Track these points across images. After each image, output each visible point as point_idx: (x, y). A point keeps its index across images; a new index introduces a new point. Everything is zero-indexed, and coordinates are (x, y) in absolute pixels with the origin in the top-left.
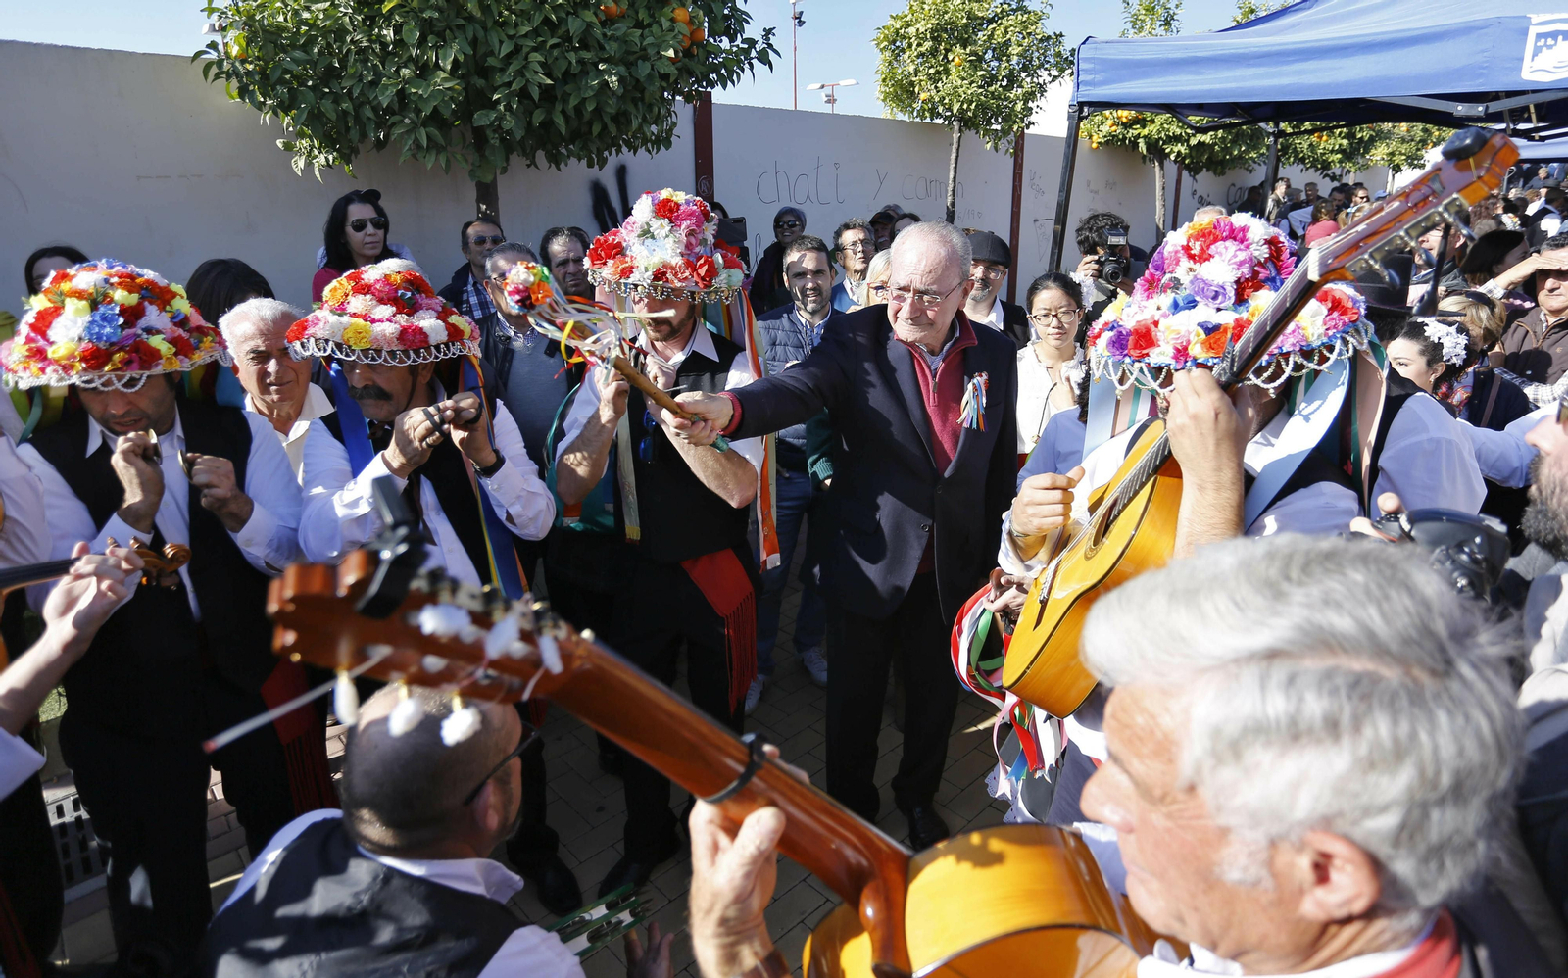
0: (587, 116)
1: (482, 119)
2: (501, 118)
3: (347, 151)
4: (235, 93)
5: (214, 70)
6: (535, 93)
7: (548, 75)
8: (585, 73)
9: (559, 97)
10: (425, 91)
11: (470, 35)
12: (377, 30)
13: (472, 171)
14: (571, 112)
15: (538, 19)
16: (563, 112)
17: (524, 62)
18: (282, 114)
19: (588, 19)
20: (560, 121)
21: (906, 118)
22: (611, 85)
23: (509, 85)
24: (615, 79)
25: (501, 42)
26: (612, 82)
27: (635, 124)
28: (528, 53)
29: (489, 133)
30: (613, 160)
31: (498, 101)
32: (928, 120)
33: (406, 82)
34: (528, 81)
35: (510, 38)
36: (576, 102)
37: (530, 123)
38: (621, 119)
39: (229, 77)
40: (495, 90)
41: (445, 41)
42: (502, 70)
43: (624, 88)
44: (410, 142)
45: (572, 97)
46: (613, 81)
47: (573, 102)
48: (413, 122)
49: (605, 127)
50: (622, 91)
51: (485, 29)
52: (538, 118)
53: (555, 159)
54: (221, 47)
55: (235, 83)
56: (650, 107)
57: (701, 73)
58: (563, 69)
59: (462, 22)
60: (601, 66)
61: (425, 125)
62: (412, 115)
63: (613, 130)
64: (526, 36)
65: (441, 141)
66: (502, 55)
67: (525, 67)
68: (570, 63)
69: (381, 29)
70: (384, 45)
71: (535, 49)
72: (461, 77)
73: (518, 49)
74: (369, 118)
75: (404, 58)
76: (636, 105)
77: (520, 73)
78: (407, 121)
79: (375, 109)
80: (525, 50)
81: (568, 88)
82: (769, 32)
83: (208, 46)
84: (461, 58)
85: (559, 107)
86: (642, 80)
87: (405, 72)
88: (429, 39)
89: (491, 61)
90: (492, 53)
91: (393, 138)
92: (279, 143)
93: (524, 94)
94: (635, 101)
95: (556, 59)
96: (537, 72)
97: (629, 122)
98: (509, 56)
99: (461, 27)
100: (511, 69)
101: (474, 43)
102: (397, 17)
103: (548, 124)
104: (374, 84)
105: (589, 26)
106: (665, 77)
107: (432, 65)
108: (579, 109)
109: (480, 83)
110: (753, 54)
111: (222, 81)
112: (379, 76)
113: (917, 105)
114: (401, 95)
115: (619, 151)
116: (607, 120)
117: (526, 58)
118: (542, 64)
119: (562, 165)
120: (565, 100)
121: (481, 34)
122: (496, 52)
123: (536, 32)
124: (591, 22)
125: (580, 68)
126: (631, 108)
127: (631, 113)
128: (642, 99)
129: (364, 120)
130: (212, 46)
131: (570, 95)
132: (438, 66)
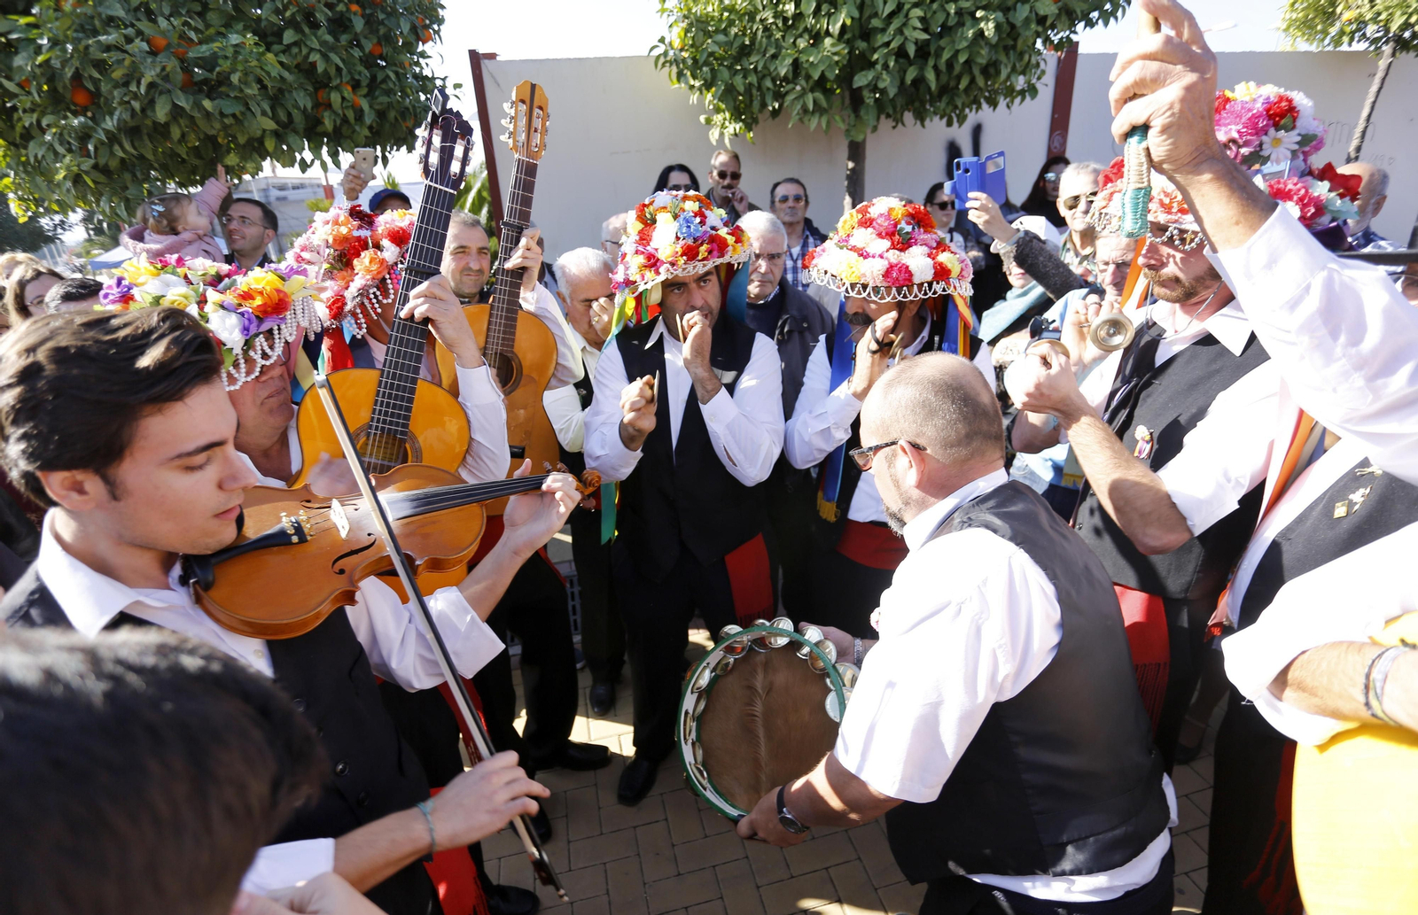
0: (957, 69)
1: (861, 80)
2: (877, 78)
3: (749, 121)
4: (675, 79)
5: (662, 60)
6: (911, 50)
7: (925, 30)
8: (961, 24)
9: (932, 52)
10: (816, 57)
12: (781, 6)
13: (847, 130)
14: (943, 67)
16: (935, 68)
17: (905, 20)
18: (705, 92)
20: (930, 76)
21: (1313, 48)
22: (986, 33)
23: (887, 44)
24: (991, 25)
27: (1004, 73)
28: (909, 10)
29: (866, 93)
30: (972, 117)
31: (876, 62)
32: (1345, 48)
33: (800, 52)
34: (906, 38)
36: (949, 56)
37: (902, 82)
38: (990, 70)
39: (671, 64)
40: (875, 50)
41: (836, 8)
42: (883, 30)
43: (999, 36)
44: (799, 107)
45: (946, 51)
46: (989, 29)
47: (946, 55)
48: (803, 89)
49: (973, 81)
50: (996, 38)
52: (911, 74)
53: (921, 117)
54: (667, 41)
55: (675, 69)
56: (1021, 55)
57: (1082, 12)
58: (941, 22)
60: (979, 14)
61: (812, 90)
62: (803, 82)
63: (980, 81)
65: (824, 103)
66: (885, 15)
67: (904, 24)
68: (948, 14)
70: (785, 20)
71: (916, 5)
72: (848, 42)
73: (900, 7)
74: (768, 89)
75: (801, 30)
76: (1007, 55)
77: (900, 31)
78: (798, 88)
79: (774, 81)
80: (907, 7)
81: (942, 43)
83: (660, 41)
84: (848, 22)
85: (931, 62)
86: (1018, 24)
87: (802, 44)
88: (823, 7)
89: (876, 23)
90: (876, 15)
91: (786, 104)
92: (702, 119)
93: (901, 53)
94: (1006, 49)
95: (935, 12)
96: (915, 28)
97: (998, 73)
98: (892, 15)
100: (891, 30)
101: (861, 6)
103: (919, 81)
104: (774, 57)
106: (1042, 20)
107: (823, 33)
108: (950, 64)
109: (862, 45)
111: (667, 69)
112: (779, 47)
113: (1333, 31)
114: (796, 64)
115: (979, 107)
116: (976, 72)
117: (907, 15)
118: (922, 20)
119: (927, 122)
120: (938, 55)
122: (880, 12)
125: (956, 20)
126: (1003, 58)
127: (1001, 62)
128: (1014, 47)
129: (765, 90)
130: (662, 40)
131: (944, 49)
132: (828, 33)
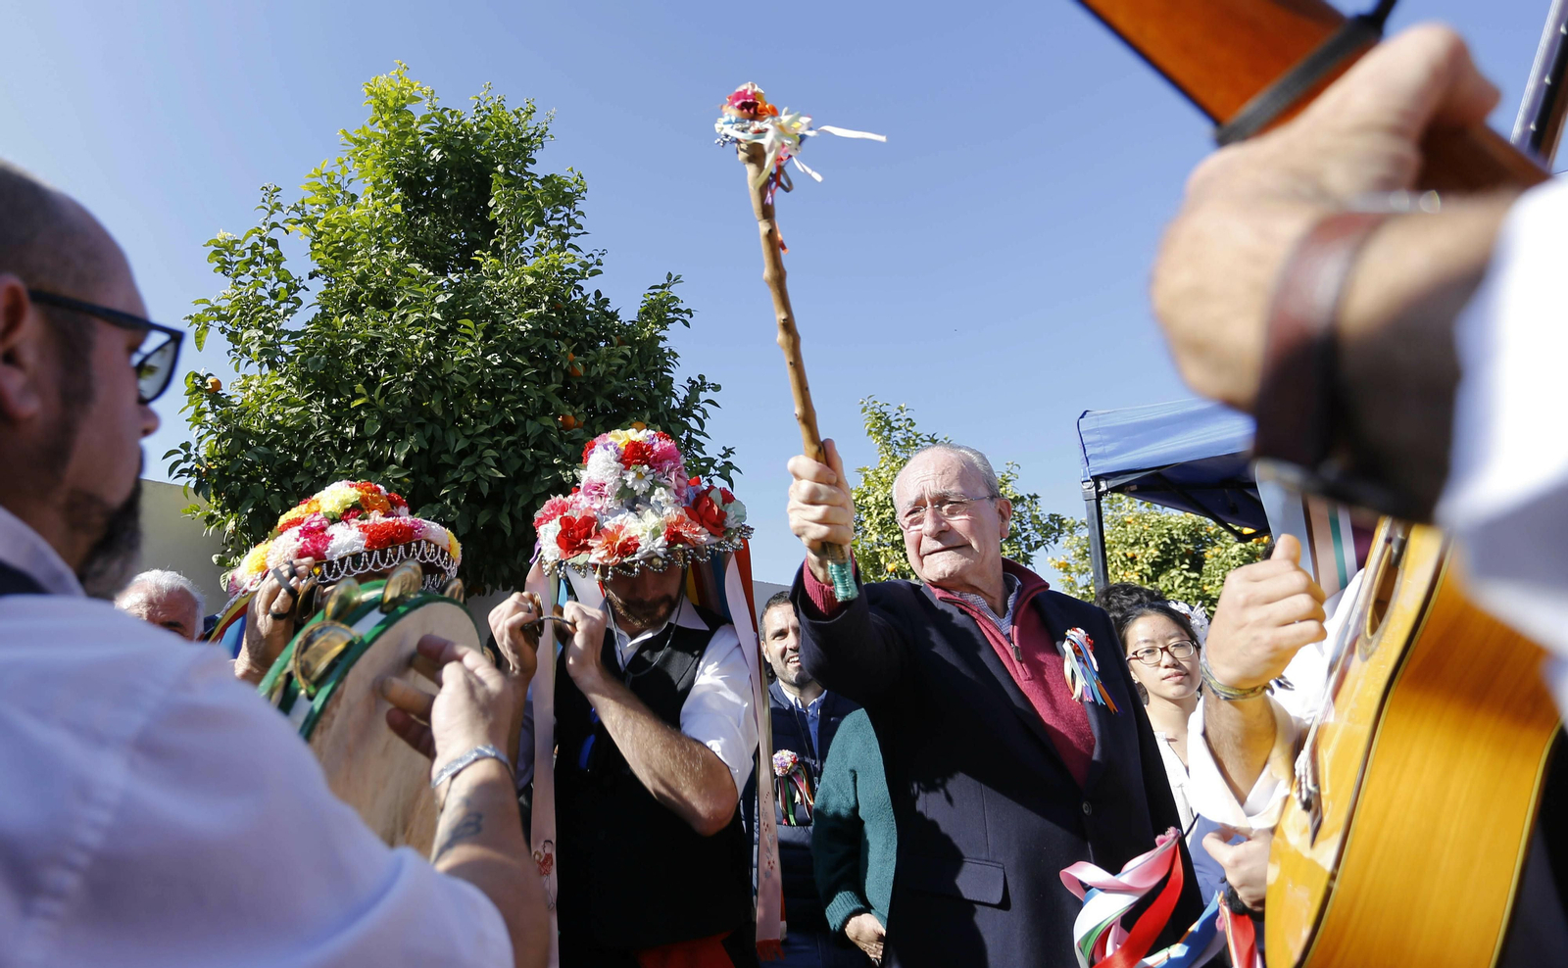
2: (446, 512)
4: (191, 493)
6: (485, 489)
7: (501, 469)
8: (536, 472)
9: (508, 499)
11: (429, 433)
12: (340, 428)
14: (519, 515)
15: (496, 420)
16: (511, 515)
17: (478, 460)
19: (546, 424)
20: (506, 522)
22: (565, 479)
23: (459, 480)
25: (457, 441)
26: (566, 476)
28: (483, 450)
31: (444, 498)
34: (479, 475)
35: (467, 437)
36: (526, 504)
37: (474, 525)
39: (190, 474)
40: (444, 487)
41: (403, 437)
42: (454, 468)
45: (522, 497)
47: (523, 502)
51: (444, 430)
52: (483, 518)
55: (194, 480)
58: (517, 467)
59: (422, 420)
60: (555, 462)
64: (482, 435)
66: (456, 450)
67: (477, 464)
68: (524, 461)
69: (345, 427)
70: (344, 441)
71: (490, 447)
72: (413, 472)
73: (473, 448)
75: (360, 454)
77: (472, 469)
80: (480, 448)
81: (518, 489)
82: (729, 452)
83: (182, 446)
84: (416, 451)
85: (506, 509)
87: (360, 467)
88: (388, 435)
89: (445, 458)
90: (447, 451)
92: (214, 559)
93: (473, 490)
95: (511, 455)
96: (489, 466)
98: (463, 454)
99: (420, 426)
100: (462, 466)
101: (431, 440)
102: (362, 413)
103: (493, 529)
105: (547, 430)
107: (385, 459)
109: (429, 480)
110: (712, 471)
111: (183, 480)
117: (480, 455)
118: (497, 460)
120: (514, 503)
121: (439, 432)
122: (451, 450)
123: (491, 433)
124: (549, 426)
125: (532, 466)
130: (186, 446)
131: (519, 496)
132: (392, 461)
